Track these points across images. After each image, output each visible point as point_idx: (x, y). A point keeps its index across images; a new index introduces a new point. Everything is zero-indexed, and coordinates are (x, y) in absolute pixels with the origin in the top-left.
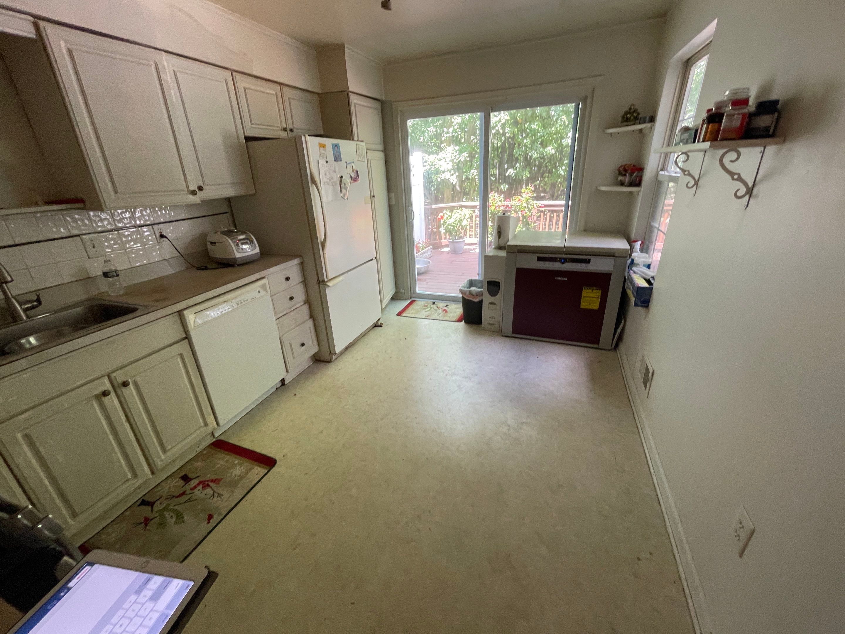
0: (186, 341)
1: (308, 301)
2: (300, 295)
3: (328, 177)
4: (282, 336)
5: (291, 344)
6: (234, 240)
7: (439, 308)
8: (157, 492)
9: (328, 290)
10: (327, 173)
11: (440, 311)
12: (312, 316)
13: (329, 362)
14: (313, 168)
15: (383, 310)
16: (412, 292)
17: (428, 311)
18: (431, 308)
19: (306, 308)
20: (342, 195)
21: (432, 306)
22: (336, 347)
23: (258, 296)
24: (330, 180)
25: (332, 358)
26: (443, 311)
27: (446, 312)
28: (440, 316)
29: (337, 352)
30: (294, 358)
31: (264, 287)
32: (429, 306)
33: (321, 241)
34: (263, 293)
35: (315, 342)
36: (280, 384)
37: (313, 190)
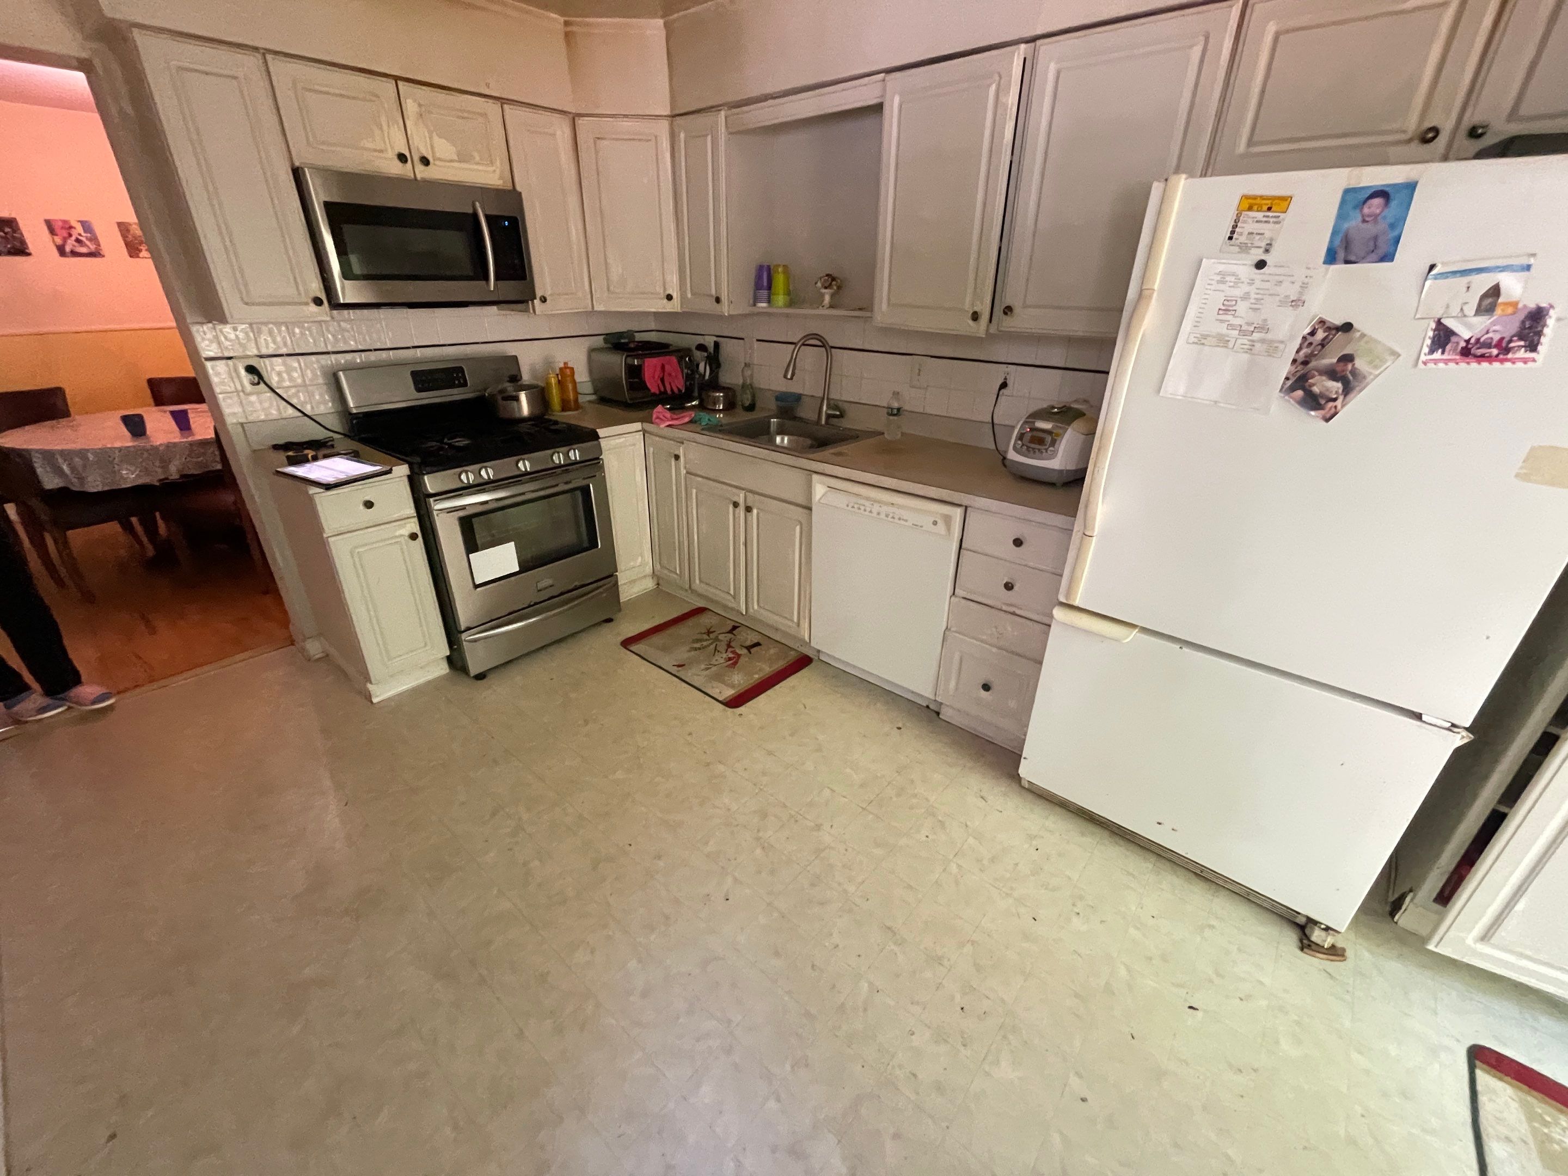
0: (809, 512)
4: (952, 630)
5: (961, 661)
10: (1243, 306)
24: (1245, 333)
29: (1024, 777)
31: (947, 519)
34: (941, 528)
36: (931, 705)
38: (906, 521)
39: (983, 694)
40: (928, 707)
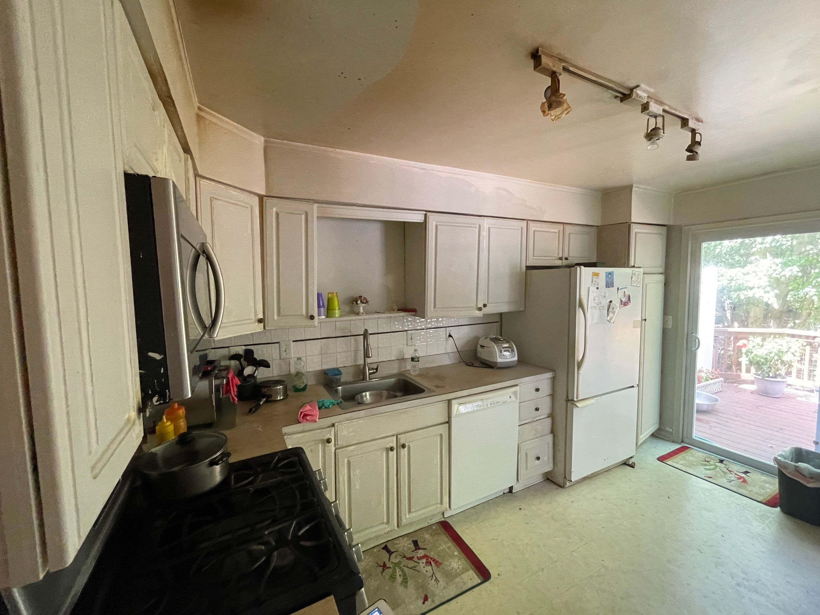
0: (447, 425)
1: (552, 416)
2: (545, 409)
3: (596, 302)
4: (521, 443)
5: (526, 454)
6: (499, 347)
7: (730, 471)
8: (396, 544)
9: (575, 410)
10: (596, 298)
11: (732, 477)
12: (552, 432)
13: (561, 486)
14: (583, 294)
15: (638, 446)
16: (685, 435)
17: (709, 469)
18: (716, 466)
19: (549, 421)
20: (609, 318)
21: (719, 464)
22: (573, 474)
23: (509, 400)
24: (598, 305)
25: (566, 484)
26: (739, 479)
27: (745, 481)
28: (732, 483)
29: (573, 479)
30: (527, 469)
31: (515, 393)
32: (712, 462)
33: (577, 360)
34: (513, 398)
35: (551, 460)
36: (508, 490)
37: (579, 313)
38: (499, 402)
39: (537, 461)
40: (504, 493)
